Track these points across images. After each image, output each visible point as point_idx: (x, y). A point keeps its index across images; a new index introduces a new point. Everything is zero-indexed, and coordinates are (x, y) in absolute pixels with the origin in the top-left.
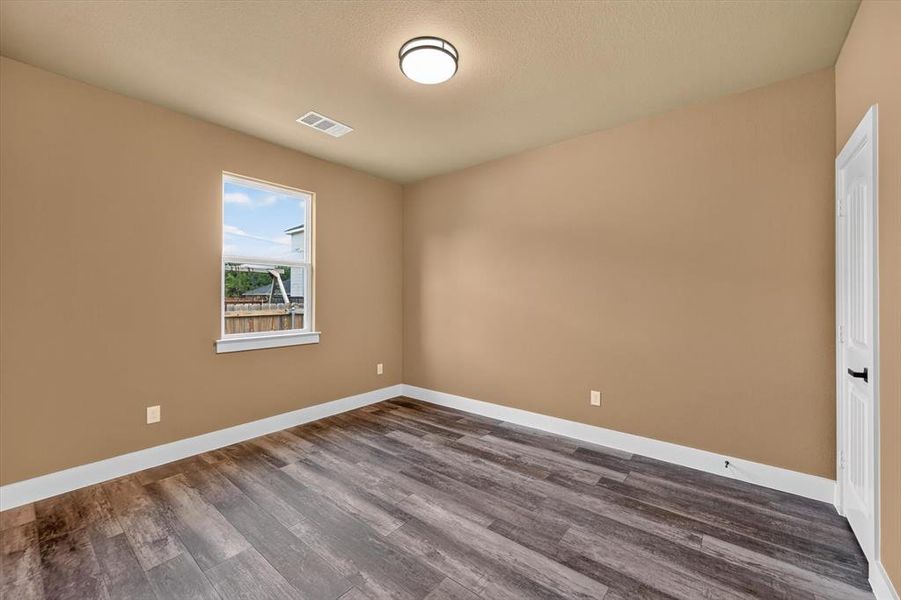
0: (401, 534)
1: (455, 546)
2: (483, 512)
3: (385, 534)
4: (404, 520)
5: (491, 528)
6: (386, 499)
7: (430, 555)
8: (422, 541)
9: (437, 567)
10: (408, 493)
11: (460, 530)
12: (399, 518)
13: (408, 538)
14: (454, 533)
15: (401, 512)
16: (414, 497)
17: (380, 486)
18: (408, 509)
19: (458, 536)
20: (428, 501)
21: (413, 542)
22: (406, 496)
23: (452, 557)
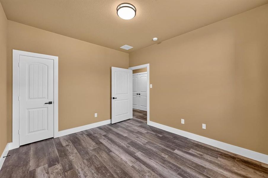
0: (136, 152)
1: (123, 149)
2: (110, 156)
3: (140, 152)
4: (135, 156)
5: (111, 151)
6: (141, 164)
7: (129, 147)
8: (130, 150)
9: (128, 145)
10: (133, 167)
11: (120, 152)
12: (136, 156)
13: (134, 151)
14: (122, 151)
15: (136, 158)
16: (131, 165)
17: (145, 173)
18: (133, 160)
19: (121, 151)
20: (126, 162)
21: (133, 150)
22: (134, 165)
23: (124, 146)
